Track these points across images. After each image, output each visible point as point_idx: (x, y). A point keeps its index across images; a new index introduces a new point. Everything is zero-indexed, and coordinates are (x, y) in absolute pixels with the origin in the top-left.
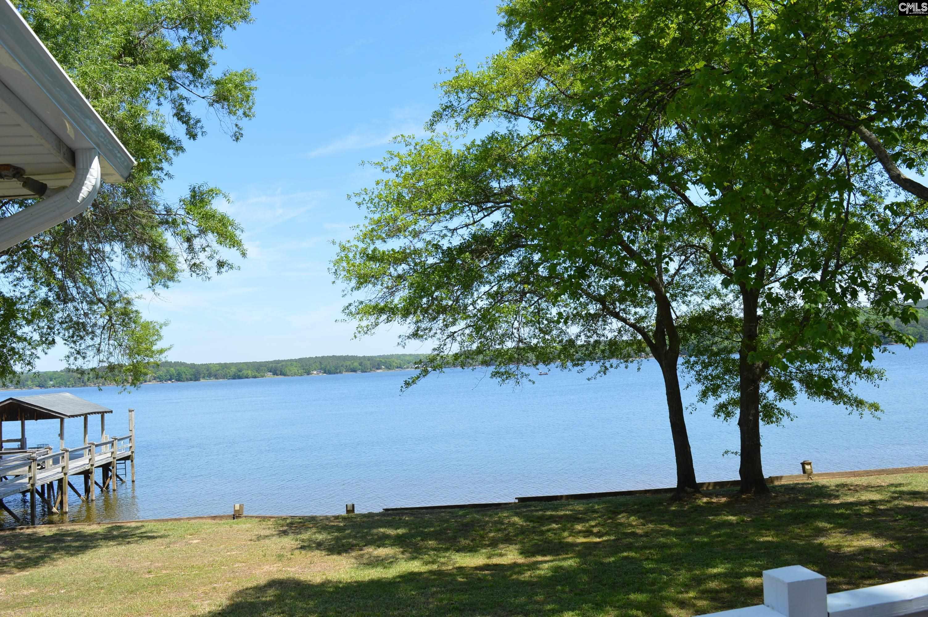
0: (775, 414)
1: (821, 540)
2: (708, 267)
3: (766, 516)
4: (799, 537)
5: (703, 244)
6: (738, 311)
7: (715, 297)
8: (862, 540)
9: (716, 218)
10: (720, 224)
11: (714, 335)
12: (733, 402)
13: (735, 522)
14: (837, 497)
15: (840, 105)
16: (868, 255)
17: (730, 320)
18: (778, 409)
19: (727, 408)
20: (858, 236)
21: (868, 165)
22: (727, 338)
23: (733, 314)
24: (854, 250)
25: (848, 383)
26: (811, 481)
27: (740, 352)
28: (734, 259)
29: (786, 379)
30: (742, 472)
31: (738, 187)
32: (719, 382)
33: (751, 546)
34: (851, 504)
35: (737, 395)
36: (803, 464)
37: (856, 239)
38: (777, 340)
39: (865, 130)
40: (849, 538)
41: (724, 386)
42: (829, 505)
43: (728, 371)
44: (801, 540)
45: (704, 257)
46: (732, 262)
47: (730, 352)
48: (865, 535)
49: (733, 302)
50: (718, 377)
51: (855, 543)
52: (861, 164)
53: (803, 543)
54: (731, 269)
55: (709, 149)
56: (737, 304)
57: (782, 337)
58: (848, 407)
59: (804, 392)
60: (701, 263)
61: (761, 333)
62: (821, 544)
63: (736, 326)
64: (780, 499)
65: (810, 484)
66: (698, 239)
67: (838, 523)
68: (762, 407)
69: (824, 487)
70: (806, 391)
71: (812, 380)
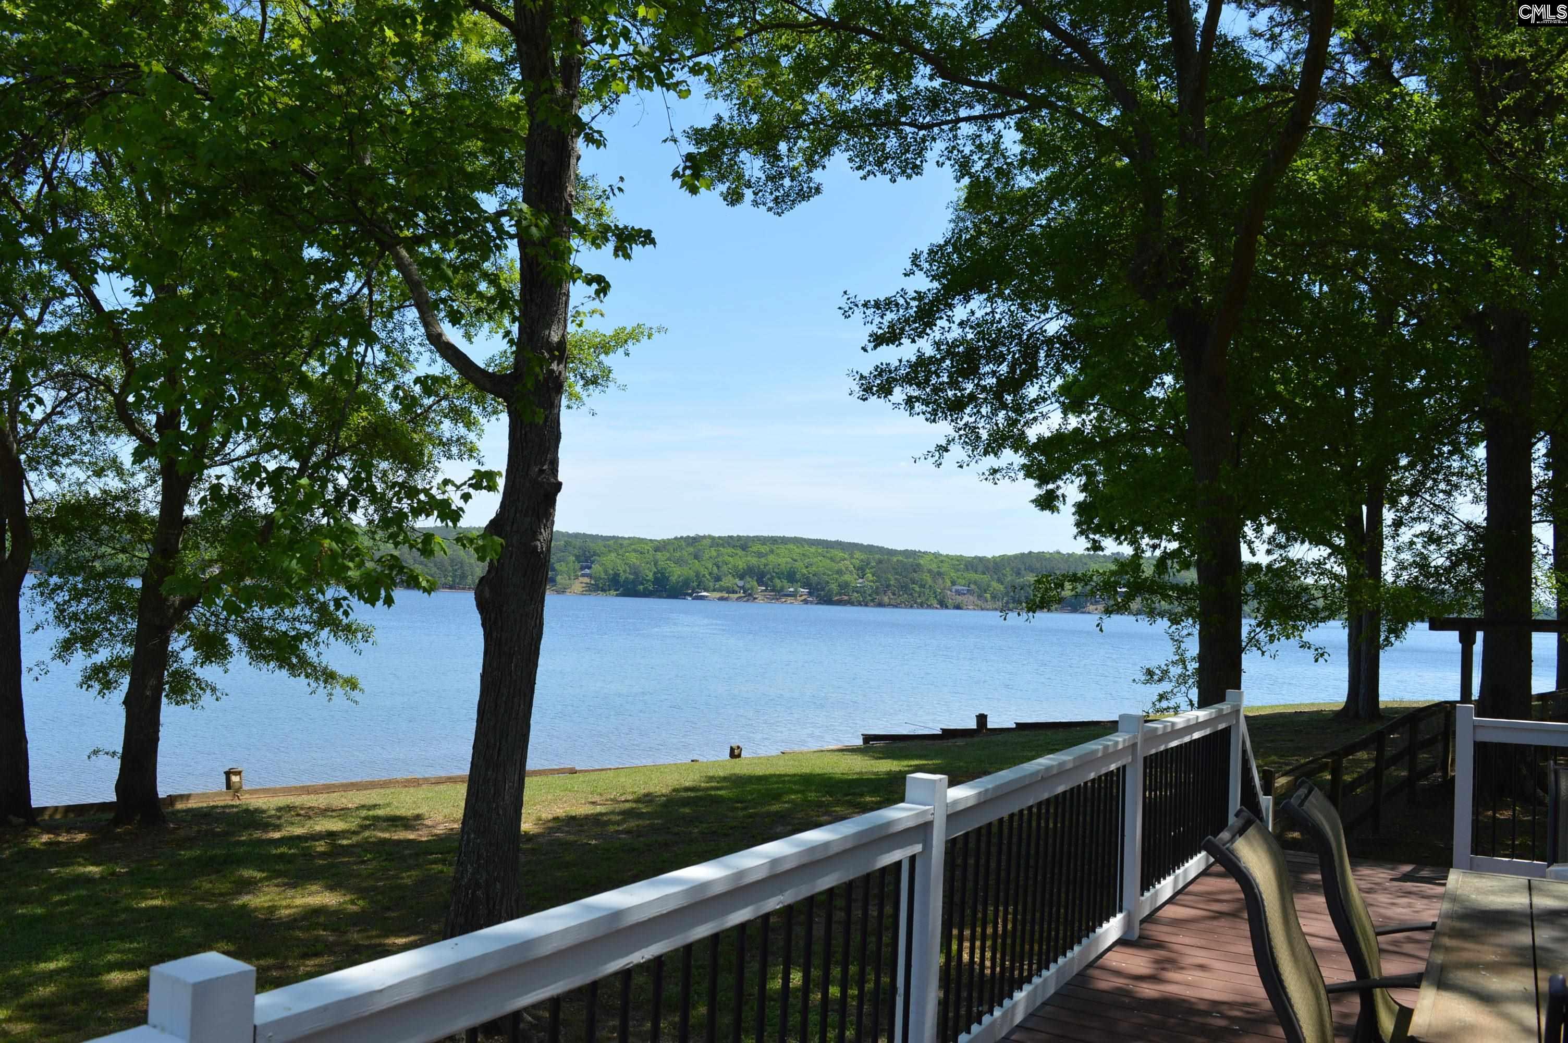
0: (191, 689)
1: (245, 899)
2: (108, 420)
3: (155, 863)
4: (208, 896)
5: (106, 377)
6: (150, 506)
7: (111, 475)
8: (310, 895)
9: (137, 336)
10: (143, 349)
11: (100, 542)
12: (119, 664)
13: (97, 876)
14: (278, 828)
15: (377, 206)
16: (375, 445)
17: (134, 518)
18: (196, 680)
19: (107, 674)
20: (365, 414)
21: (398, 308)
22: (124, 550)
23: (142, 509)
24: (357, 435)
25: (317, 644)
26: (238, 802)
27: (145, 577)
28: (158, 414)
29: (217, 630)
30: (121, 787)
31: (185, 291)
32: (97, 626)
33: (124, 916)
34: (299, 838)
35: (129, 651)
36: (228, 774)
37: (362, 418)
38: (211, 563)
39: (404, 253)
40: (290, 892)
41: (106, 635)
42: (264, 841)
43: (117, 608)
44: (212, 902)
45: (104, 400)
46: (153, 419)
47: (128, 574)
48: (314, 888)
49: (145, 487)
50: (97, 617)
51: (299, 901)
52: (387, 304)
53: (215, 906)
54: (149, 431)
55: (146, 212)
56: (150, 492)
57: (220, 559)
58: (311, 682)
59: (243, 654)
60: (96, 408)
61: (185, 548)
62: (244, 906)
63: (144, 530)
64: (182, 833)
65: (236, 806)
66: (97, 366)
67: (275, 871)
68: (170, 675)
69: (258, 811)
70: (248, 653)
71: (260, 634)
